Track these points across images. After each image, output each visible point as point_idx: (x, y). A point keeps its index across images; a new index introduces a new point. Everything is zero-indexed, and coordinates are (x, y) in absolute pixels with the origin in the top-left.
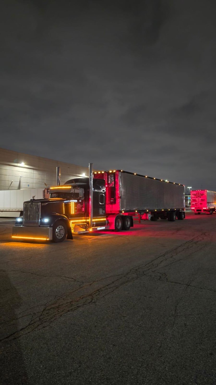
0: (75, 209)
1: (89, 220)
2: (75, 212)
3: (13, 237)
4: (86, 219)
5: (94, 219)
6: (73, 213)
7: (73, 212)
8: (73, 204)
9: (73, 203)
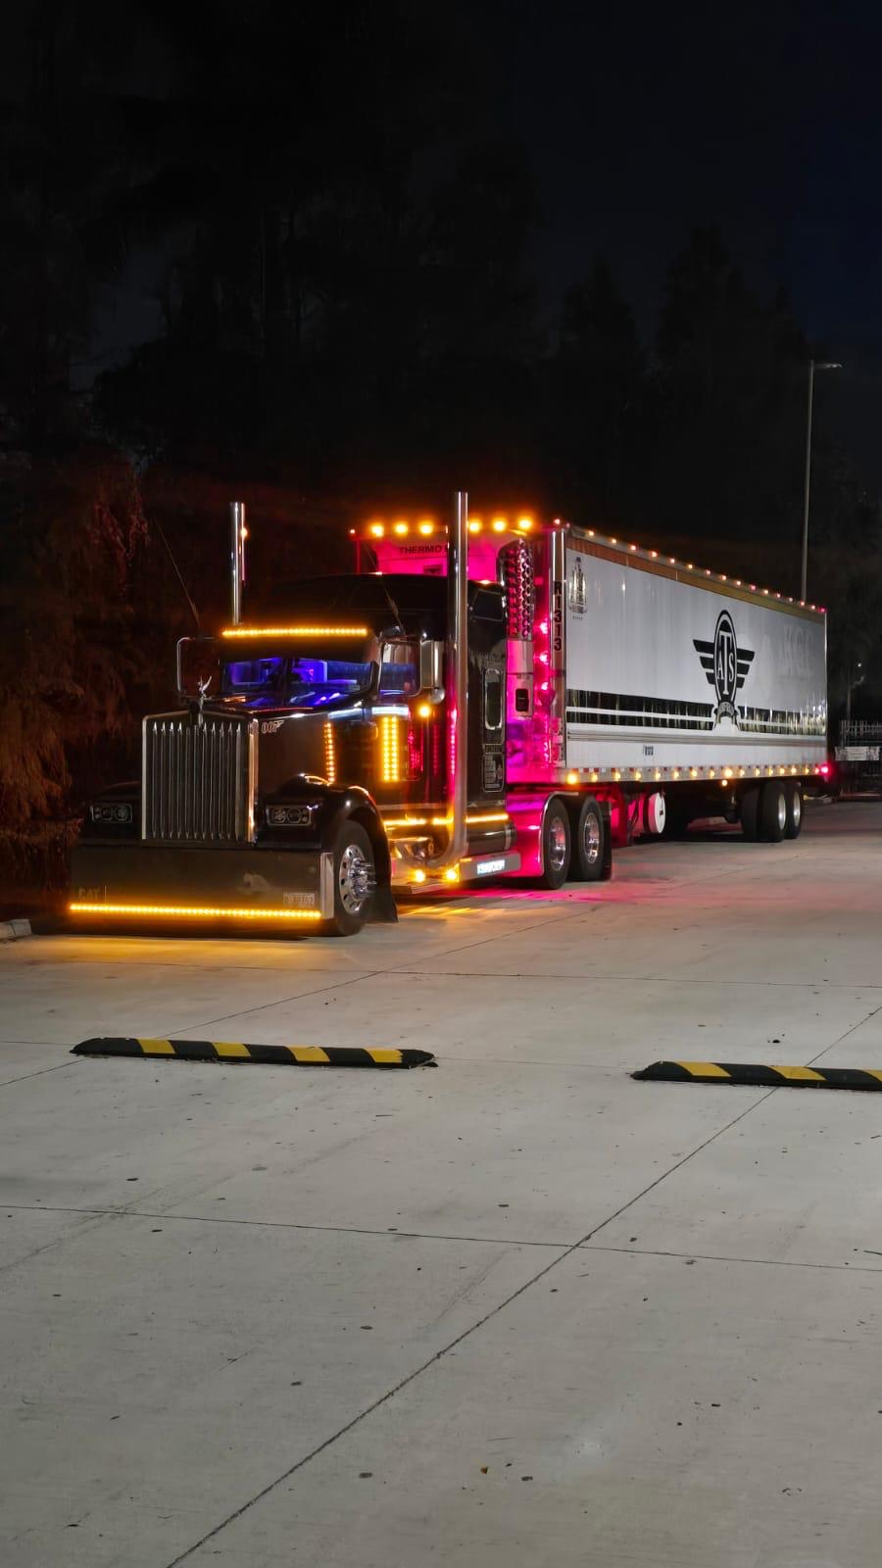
0: (405, 757)
1: (446, 822)
2: (402, 773)
3: (76, 908)
4: (428, 814)
5: (472, 812)
6: (396, 778)
7: (395, 772)
8: (394, 726)
9: (394, 720)
